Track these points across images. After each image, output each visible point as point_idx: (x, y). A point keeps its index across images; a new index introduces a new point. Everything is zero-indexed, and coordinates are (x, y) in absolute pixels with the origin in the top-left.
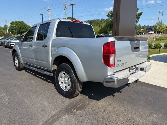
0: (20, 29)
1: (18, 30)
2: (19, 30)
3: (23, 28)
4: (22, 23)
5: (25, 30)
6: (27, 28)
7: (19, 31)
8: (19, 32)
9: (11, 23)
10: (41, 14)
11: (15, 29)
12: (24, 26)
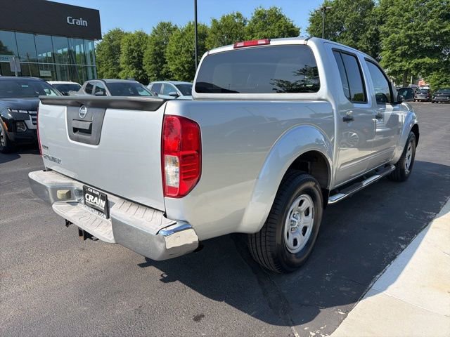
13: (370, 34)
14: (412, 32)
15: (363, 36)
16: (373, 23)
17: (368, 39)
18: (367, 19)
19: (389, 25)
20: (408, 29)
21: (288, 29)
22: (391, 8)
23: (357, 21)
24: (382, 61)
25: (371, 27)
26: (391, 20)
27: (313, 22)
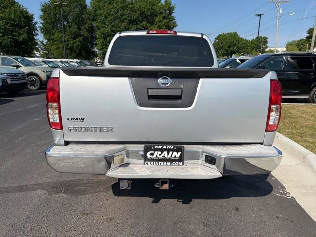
0: (229, 47)
1: (225, 50)
2: (227, 49)
3: (234, 45)
4: (235, 35)
5: (237, 48)
6: (241, 44)
7: (227, 51)
8: (225, 52)
9: (216, 37)
10: (258, 15)
11: (221, 48)
12: (237, 41)
13: (88, 26)
14: (115, 29)
15: (84, 26)
16: (89, 19)
17: (87, 29)
18: (85, 16)
19: (100, 22)
20: (113, 26)
21: (23, 14)
22: (99, 11)
23: (78, 16)
24: (98, 45)
25: (88, 22)
26: (100, 19)
27: (45, 12)
